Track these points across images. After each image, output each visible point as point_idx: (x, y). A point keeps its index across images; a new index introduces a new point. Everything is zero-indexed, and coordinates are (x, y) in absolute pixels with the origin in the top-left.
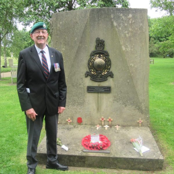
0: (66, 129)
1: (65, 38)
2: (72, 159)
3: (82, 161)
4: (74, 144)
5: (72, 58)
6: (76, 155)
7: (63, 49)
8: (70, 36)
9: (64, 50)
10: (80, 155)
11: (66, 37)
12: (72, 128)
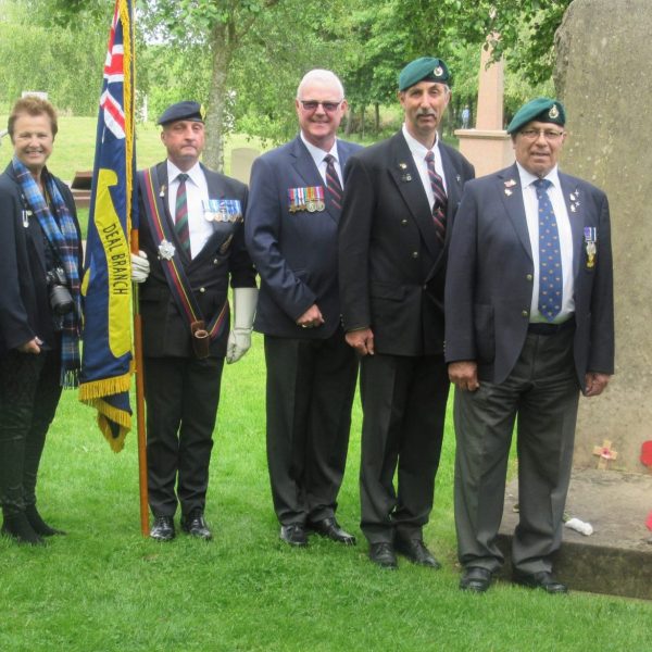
0: (587, 482)
1: (615, 105)
2: (602, 561)
3: (640, 573)
4: (618, 523)
5: (640, 187)
6: (619, 547)
7: (605, 149)
8: (636, 99)
9: (610, 151)
10: (635, 549)
11: (622, 101)
12: (615, 480)
